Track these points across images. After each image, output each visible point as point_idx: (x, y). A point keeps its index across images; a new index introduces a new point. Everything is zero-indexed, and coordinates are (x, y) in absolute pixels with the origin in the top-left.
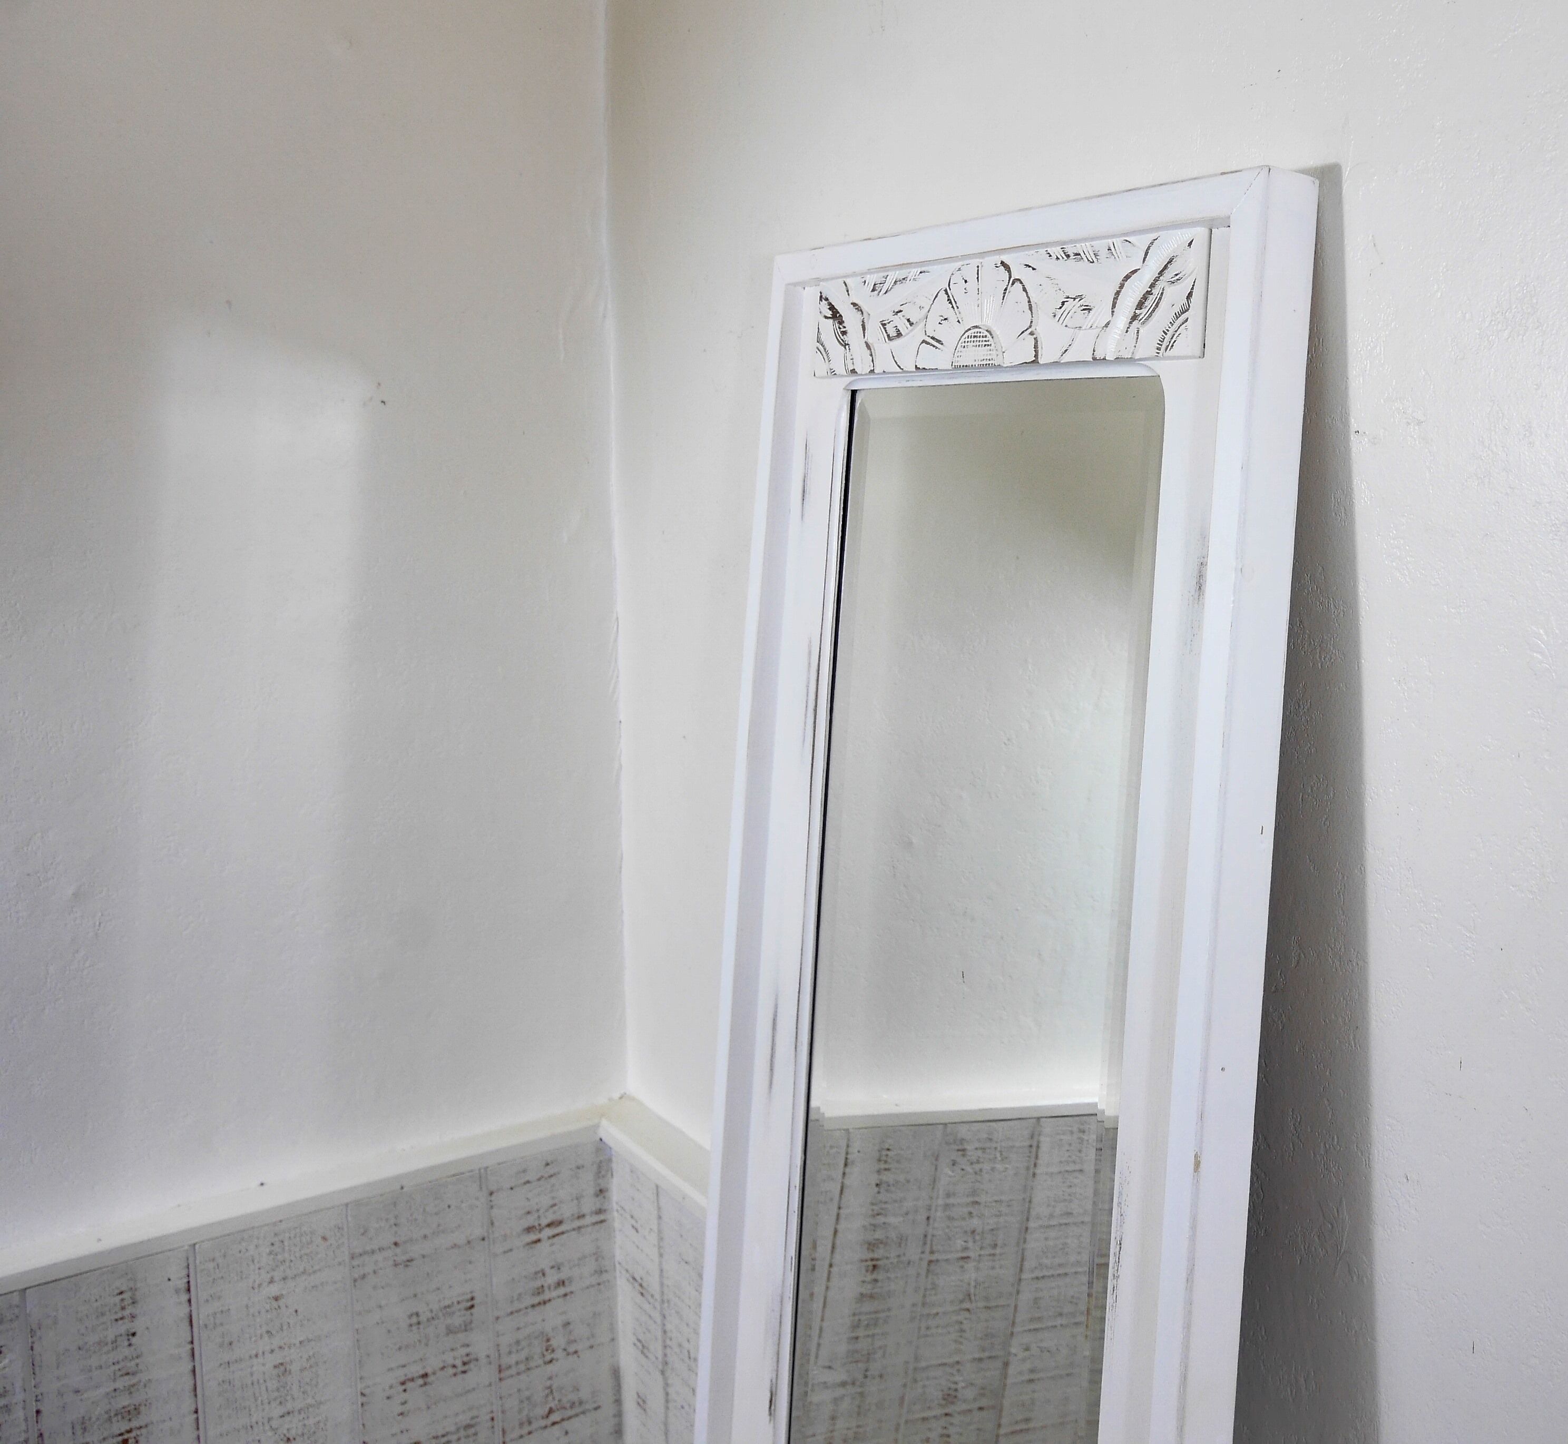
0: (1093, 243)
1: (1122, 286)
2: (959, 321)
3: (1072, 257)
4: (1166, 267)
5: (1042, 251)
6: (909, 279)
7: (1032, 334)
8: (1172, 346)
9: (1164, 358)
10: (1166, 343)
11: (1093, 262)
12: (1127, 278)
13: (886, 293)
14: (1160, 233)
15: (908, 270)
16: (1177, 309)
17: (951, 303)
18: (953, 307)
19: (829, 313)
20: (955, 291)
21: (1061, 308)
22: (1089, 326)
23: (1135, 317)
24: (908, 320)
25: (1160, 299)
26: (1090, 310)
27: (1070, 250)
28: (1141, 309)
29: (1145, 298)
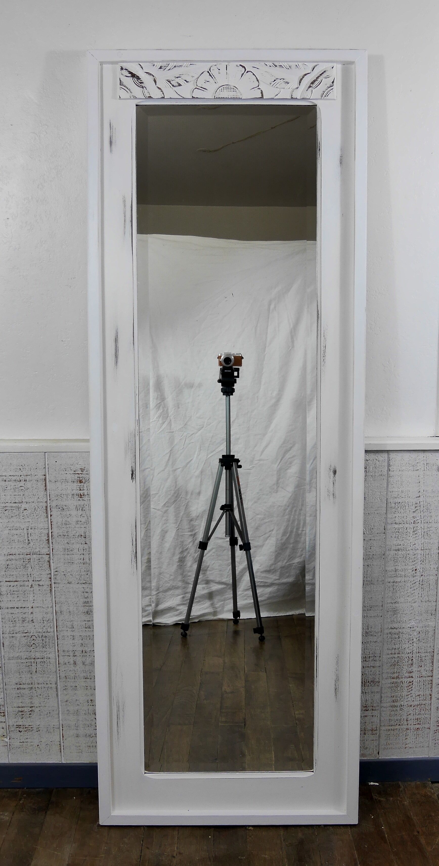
0: (288, 63)
1: (303, 77)
2: (215, 83)
3: (278, 66)
4: (323, 73)
5: (263, 63)
6: (183, 66)
7: (259, 89)
8: (328, 96)
9: (324, 99)
10: (324, 95)
11: (289, 69)
12: (305, 75)
13: (169, 70)
14: (319, 63)
15: (183, 63)
16: (329, 86)
17: (211, 76)
18: (212, 77)
19: (130, 75)
20: (212, 72)
21: (273, 82)
22: (288, 87)
23: (310, 87)
24: (186, 81)
25: (321, 82)
26: (288, 83)
27: (276, 64)
28: (313, 84)
29: (315, 81)
